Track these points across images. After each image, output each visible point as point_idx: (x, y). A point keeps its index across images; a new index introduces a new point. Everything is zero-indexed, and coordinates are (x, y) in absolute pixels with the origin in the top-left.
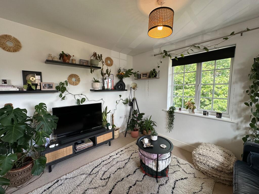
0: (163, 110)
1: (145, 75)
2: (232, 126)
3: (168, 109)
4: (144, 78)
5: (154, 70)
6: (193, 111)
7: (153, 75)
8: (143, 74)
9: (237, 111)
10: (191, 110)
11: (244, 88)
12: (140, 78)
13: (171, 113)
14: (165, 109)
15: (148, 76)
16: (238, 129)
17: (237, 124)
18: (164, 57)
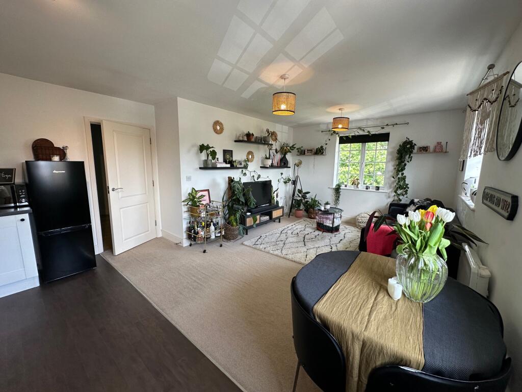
0: (329, 188)
1: (310, 151)
2: (386, 195)
3: (334, 187)
4: (309, 154)
5: (322, 147)
6: (357, 187)
7: (320, 151)
8: (308, 150)
9: (389, 184)
10: (356, 186)
11: (394, 166)
12: (304, 154)
13: (337, 190)
14: (331, 187)
15: (313, 153)
16: (389, 197)
17: (389, 193)
18: (332, 134)
